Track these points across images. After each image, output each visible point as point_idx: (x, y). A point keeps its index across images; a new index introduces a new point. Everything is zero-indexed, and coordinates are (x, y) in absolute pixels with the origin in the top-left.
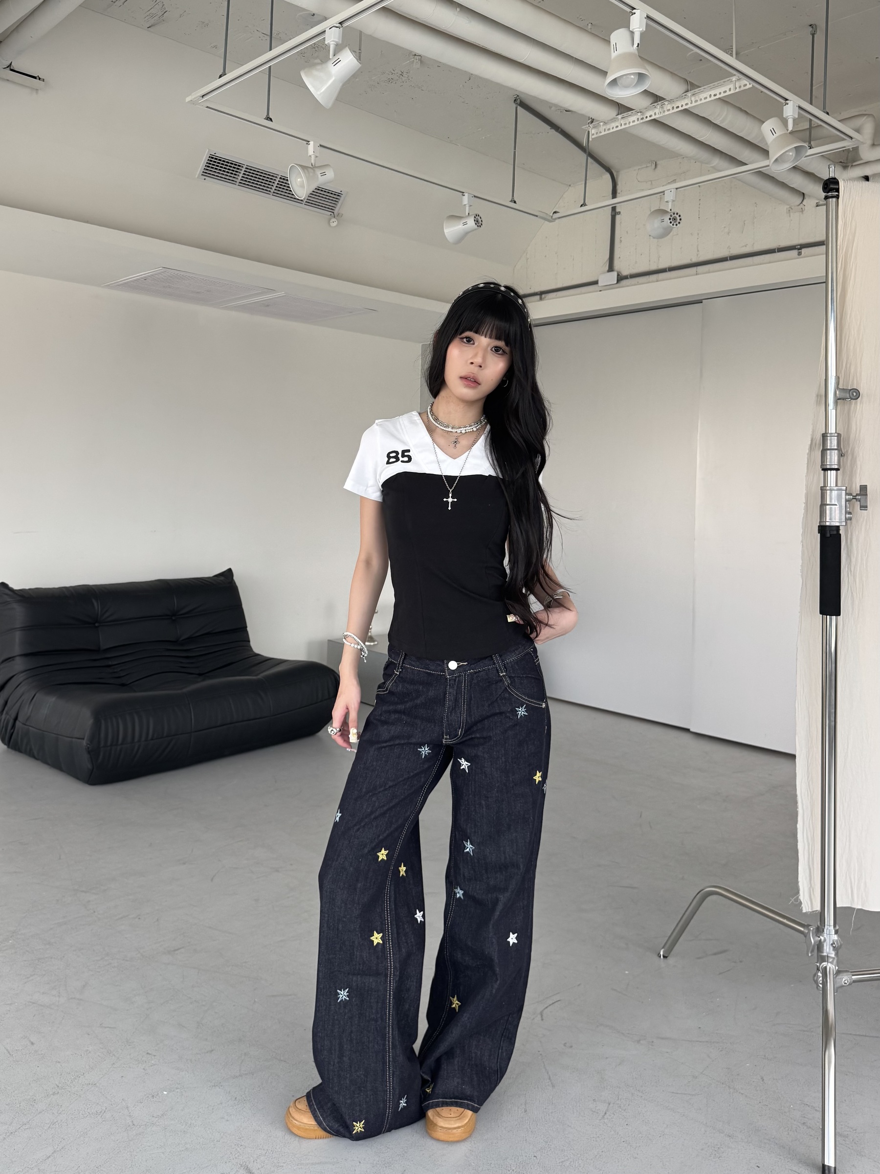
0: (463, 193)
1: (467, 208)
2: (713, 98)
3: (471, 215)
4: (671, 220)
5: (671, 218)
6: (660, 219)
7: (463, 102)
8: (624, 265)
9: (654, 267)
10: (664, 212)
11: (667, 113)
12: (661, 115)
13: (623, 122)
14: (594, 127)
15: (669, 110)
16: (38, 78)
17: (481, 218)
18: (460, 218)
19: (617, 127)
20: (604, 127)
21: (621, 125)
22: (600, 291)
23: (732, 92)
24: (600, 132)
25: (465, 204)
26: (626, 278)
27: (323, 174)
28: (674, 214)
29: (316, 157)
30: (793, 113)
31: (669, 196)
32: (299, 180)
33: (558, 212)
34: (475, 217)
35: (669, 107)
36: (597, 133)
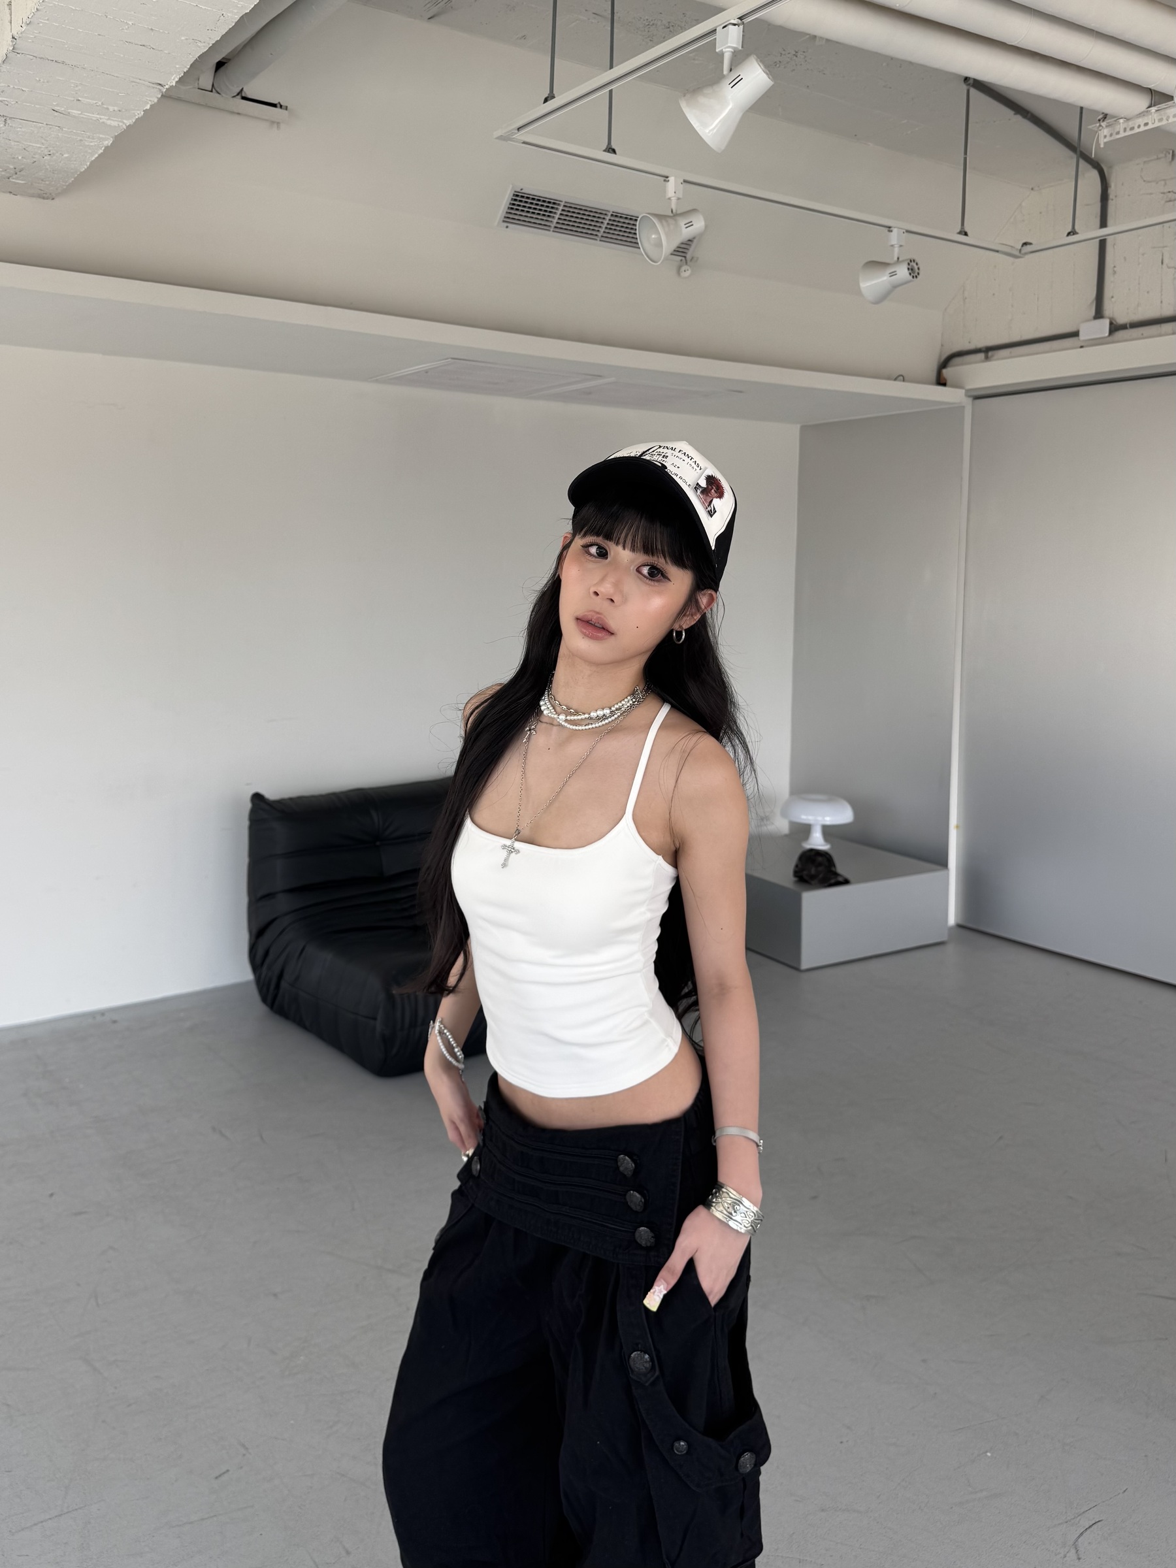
0: (890, 227)
1: (896, 250)
3: (903, 261)
8: (1119, 307)
9: (1167, 312)
13: (1156, 117)
14: (1108, 126)
16: (278, 106)
17: (917, 264)
18: (885, 265)
20: (1124, 126)
21: (1154, 121)
22: (1082, 347)
24: (1118, 133)
25: (893, 243)
26: (1124, 327)
27: (689, 225)
29: (679, 199)
32: (653, 236)
33: (1030, 244)
34: (909, 264)
36: (1111, 135)
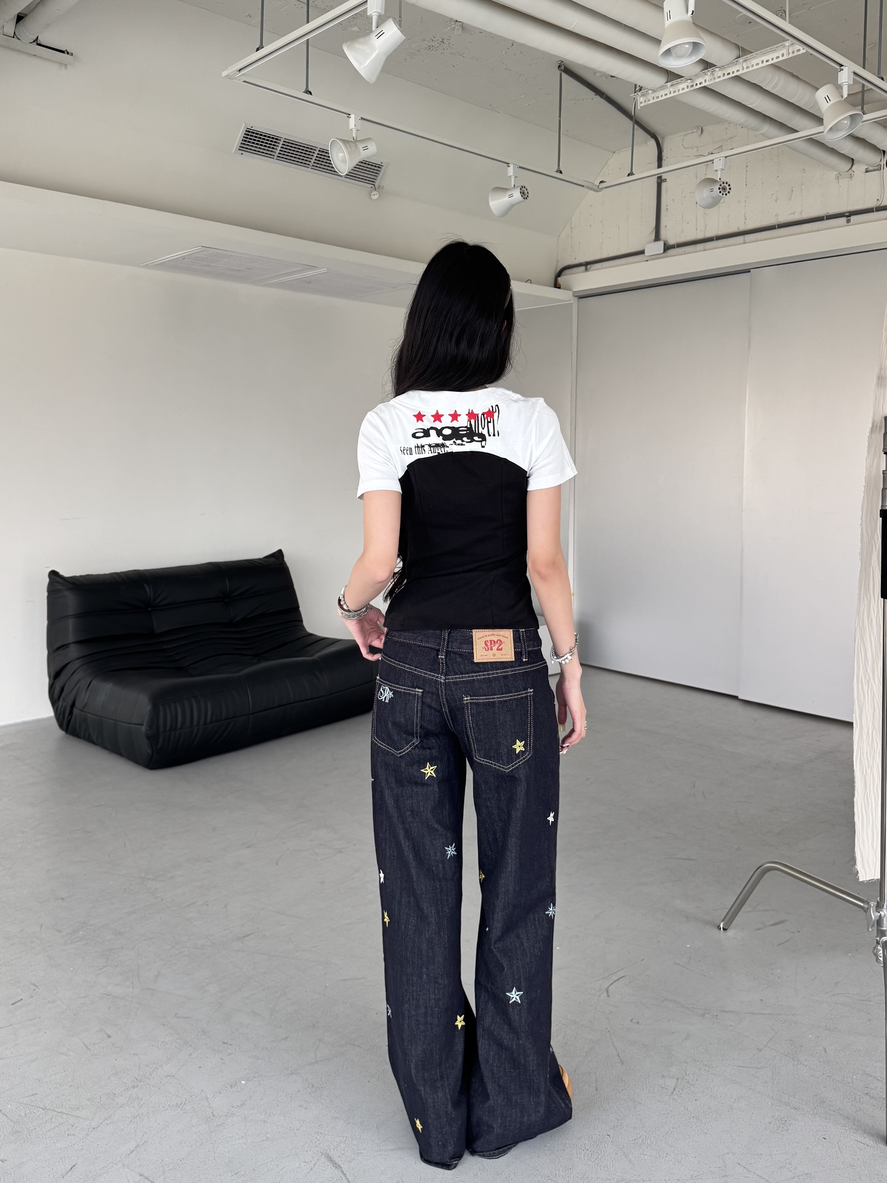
0: (509, 164)
1: (513, 179)
2: (765, 64)
3: (517, 187)
4: (721, 190)
5: (721, 187)
6: (709, 188)
7: (505, 69)
8: (670, 234)
9: (700, 236)
10: (713, 181)
11: (717, 80)
12: (712, 82)
13: (672, 90)
14: (643, 95)
15: (719, 77)
16: (67, 53)
17: (527, 189)
18: (505, 190)
19: (666, 95)
20: (653, 95)
21: (670, 93)
22: (647, 261)
23: (785, 57)
24: (649, 100)
25: (511, 175)
26: (673, 247)
27: (366, 148)
28: (723, 183)
29: (358, 130)
30: (848, 79)
31: (719, 165)
32: (340, 155)
33: (605, 182)
34: (521, 189)
35: (720, 73)
36: (645, 101)
